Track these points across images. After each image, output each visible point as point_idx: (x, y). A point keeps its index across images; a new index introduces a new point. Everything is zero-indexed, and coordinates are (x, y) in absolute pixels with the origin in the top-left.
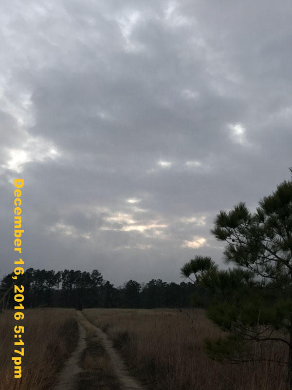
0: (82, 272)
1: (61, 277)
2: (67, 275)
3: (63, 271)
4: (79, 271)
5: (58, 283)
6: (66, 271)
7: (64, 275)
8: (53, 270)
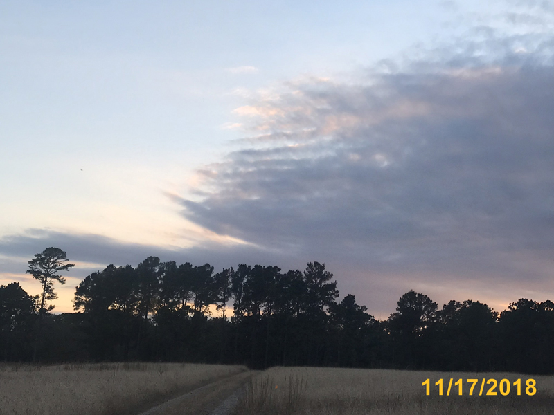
0: (282, 272)
1: (230, 286)
2: (245, 280)
3: (236, 270)
4: (277, 269)
5: (224, 301)
6: (243, 268)
7: (237, 279)
8: (208, 265)
